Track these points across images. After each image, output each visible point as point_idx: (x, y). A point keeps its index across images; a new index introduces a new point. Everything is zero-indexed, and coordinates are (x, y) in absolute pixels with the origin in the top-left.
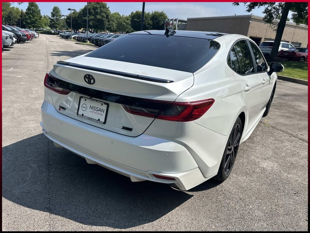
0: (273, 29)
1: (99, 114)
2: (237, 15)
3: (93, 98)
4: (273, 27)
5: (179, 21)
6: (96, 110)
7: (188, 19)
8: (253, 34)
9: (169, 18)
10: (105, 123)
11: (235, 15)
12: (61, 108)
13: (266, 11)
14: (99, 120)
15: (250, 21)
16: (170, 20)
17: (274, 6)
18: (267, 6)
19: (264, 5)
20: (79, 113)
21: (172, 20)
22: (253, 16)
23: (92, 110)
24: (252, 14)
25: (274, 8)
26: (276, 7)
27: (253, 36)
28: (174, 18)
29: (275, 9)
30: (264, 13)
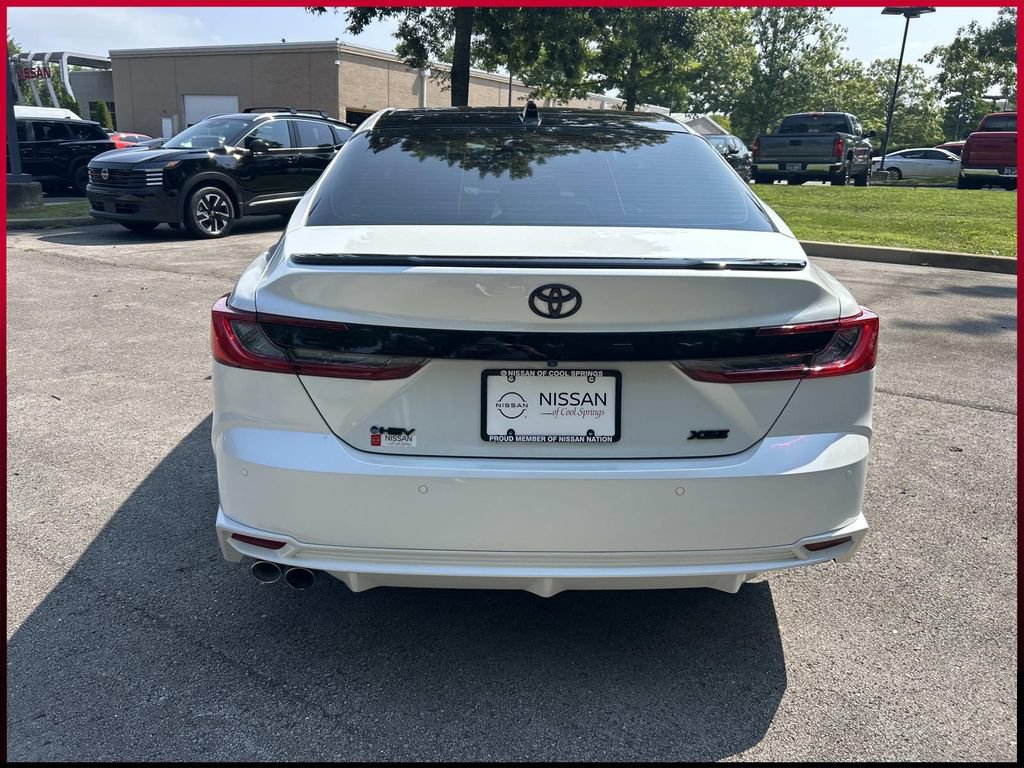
0: (442, 86)
1: (584, 413)
2: (288, 41)
3: (561, 365)
4: (440, 80)
5: (72, 60)
6: (571, 401)
7: (110, 52)
8: (355, 100)
9: (23, 51)
10: (617, 437)
11: (284, 40)
12: (383, 436)
13: (404, 31)
14: (591, 433)
15: (338, 62)
16: (30, 58)
17: (423, 15)
18: (402, 16)
19: (395, 15)
20: (489, 432)
21: (39, 57)
22: (341, 44)
23: (553, 408)
24: (337, 39)
25: (423, 23)
26: (428, 19)
27: (354, 106)
28: (49, 50)
29: (426, 26)
30: (398, 36)
